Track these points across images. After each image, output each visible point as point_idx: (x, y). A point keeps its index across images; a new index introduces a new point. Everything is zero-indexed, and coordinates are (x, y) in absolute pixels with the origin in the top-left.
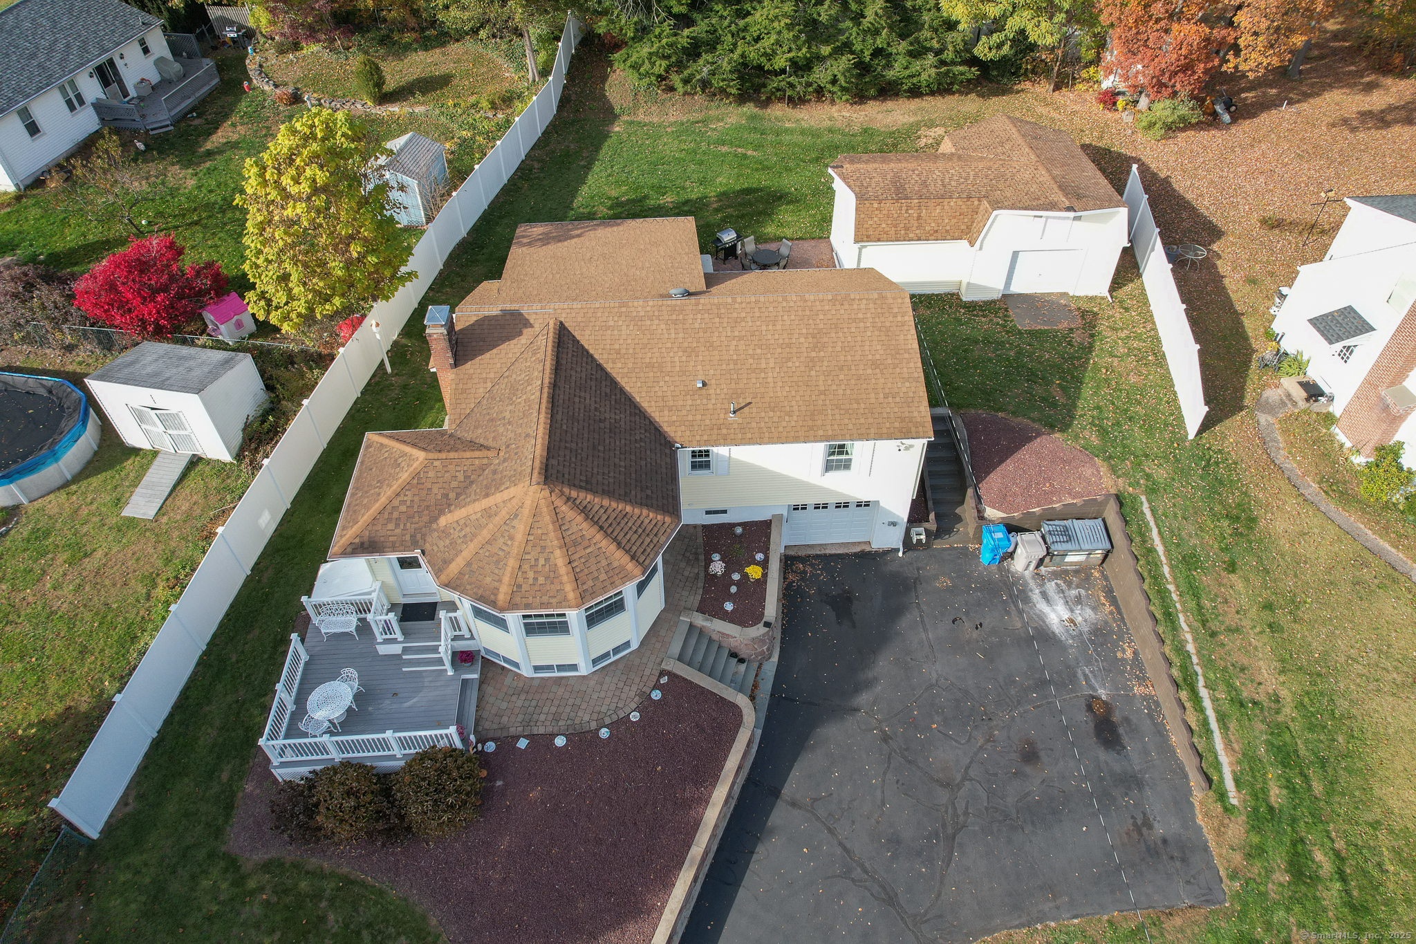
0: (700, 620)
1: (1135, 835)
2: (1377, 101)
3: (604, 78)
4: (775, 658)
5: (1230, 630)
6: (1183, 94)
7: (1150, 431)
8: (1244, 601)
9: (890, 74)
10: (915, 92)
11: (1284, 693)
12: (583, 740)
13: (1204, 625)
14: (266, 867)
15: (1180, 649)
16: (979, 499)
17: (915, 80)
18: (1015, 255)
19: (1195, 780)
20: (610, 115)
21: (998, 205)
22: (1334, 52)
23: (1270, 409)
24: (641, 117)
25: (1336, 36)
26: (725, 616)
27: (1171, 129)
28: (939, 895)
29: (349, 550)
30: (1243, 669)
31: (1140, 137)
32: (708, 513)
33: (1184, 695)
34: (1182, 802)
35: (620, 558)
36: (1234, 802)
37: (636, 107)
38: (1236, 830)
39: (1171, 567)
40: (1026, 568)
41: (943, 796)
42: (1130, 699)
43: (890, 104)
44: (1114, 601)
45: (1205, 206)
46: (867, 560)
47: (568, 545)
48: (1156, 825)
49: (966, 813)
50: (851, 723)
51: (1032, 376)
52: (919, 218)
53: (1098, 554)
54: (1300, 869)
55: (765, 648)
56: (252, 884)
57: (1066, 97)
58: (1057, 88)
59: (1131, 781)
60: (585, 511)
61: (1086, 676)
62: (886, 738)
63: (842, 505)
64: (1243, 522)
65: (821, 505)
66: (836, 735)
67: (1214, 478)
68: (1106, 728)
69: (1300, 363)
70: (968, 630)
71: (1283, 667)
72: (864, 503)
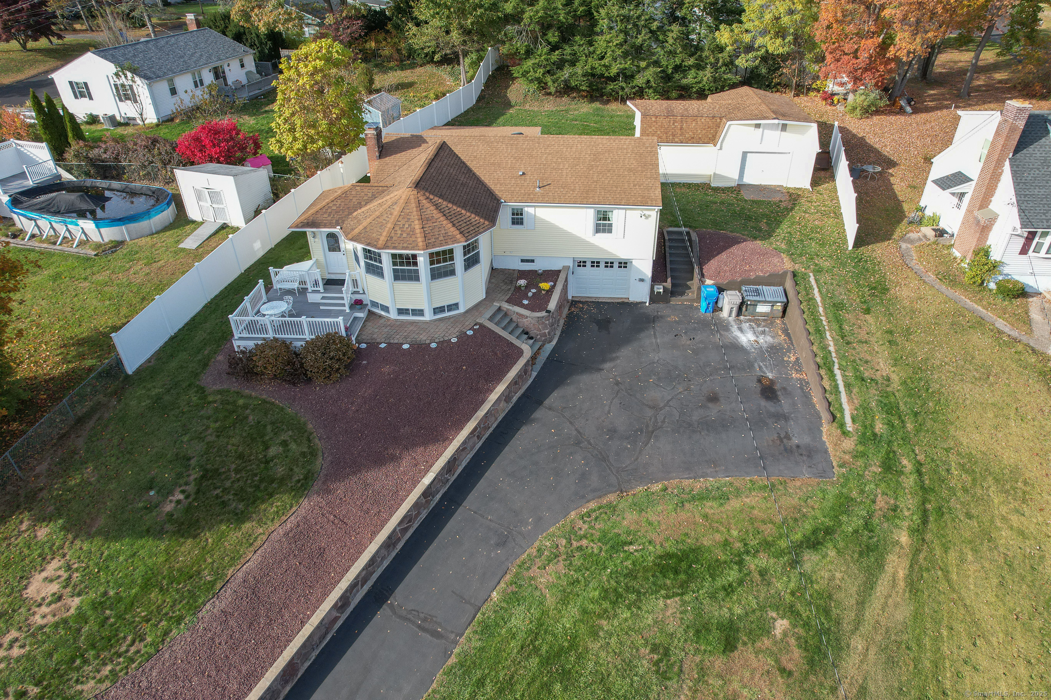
0: (506, 306)
1: (778, 442)
3: (508, 87)
4: (554, 343)
5: (860, 342)
6: (872, 89)
7: (823, 245)
8: (873, 328)
9: (684, 81)
11: (894, 377)
12: (420, 349)
13: (843, 338)
14: (219, 392)
15: (825, 348)
16: (703, 275)
17: (701, 85)
18: (745, 154)
19: (825, 416)
20: (508, 105)
21: (731, 119)
22: (998, 88)
23: (911, 241)
24: (527, 107)
26: (523, 306)
27: (868, 112)
28: (637, 459)
29: (300, 225)
30: (867, 362)
32: (523, 261)
33: (823, 372)
34: (814, 430)
35: (453, 231)
36: (850, 429)
37: (524, 103)
38: (849, 444)
39: (825, 308)
40: (730, 315)
41: (649, 413)
42: (788, 379)
44: (788, 335)
45: (887, 151)
46: (625, 306)
47: (423, 220)
48: (794, 438)
49: (663, 422)
50: (596, 376)
51: (749, 218)
52: (681, 128)
53: (779, 307)
54: (889, 466)
55: (547, 331)
56: (211, 399)
57: (802, 99)
58: (797, 95)
59: (782, 417)
60: (437, 206)
61: (760, 367)
62: (617, 383)
63: (609, 264)
64: (880, 289)
65: (595, 264)
66: (585, 380)
67: (862, 268)
68: (769, 391)
69: (934, 220)
70: (684, 340)
71: (896, 362)
72: (624, 264)
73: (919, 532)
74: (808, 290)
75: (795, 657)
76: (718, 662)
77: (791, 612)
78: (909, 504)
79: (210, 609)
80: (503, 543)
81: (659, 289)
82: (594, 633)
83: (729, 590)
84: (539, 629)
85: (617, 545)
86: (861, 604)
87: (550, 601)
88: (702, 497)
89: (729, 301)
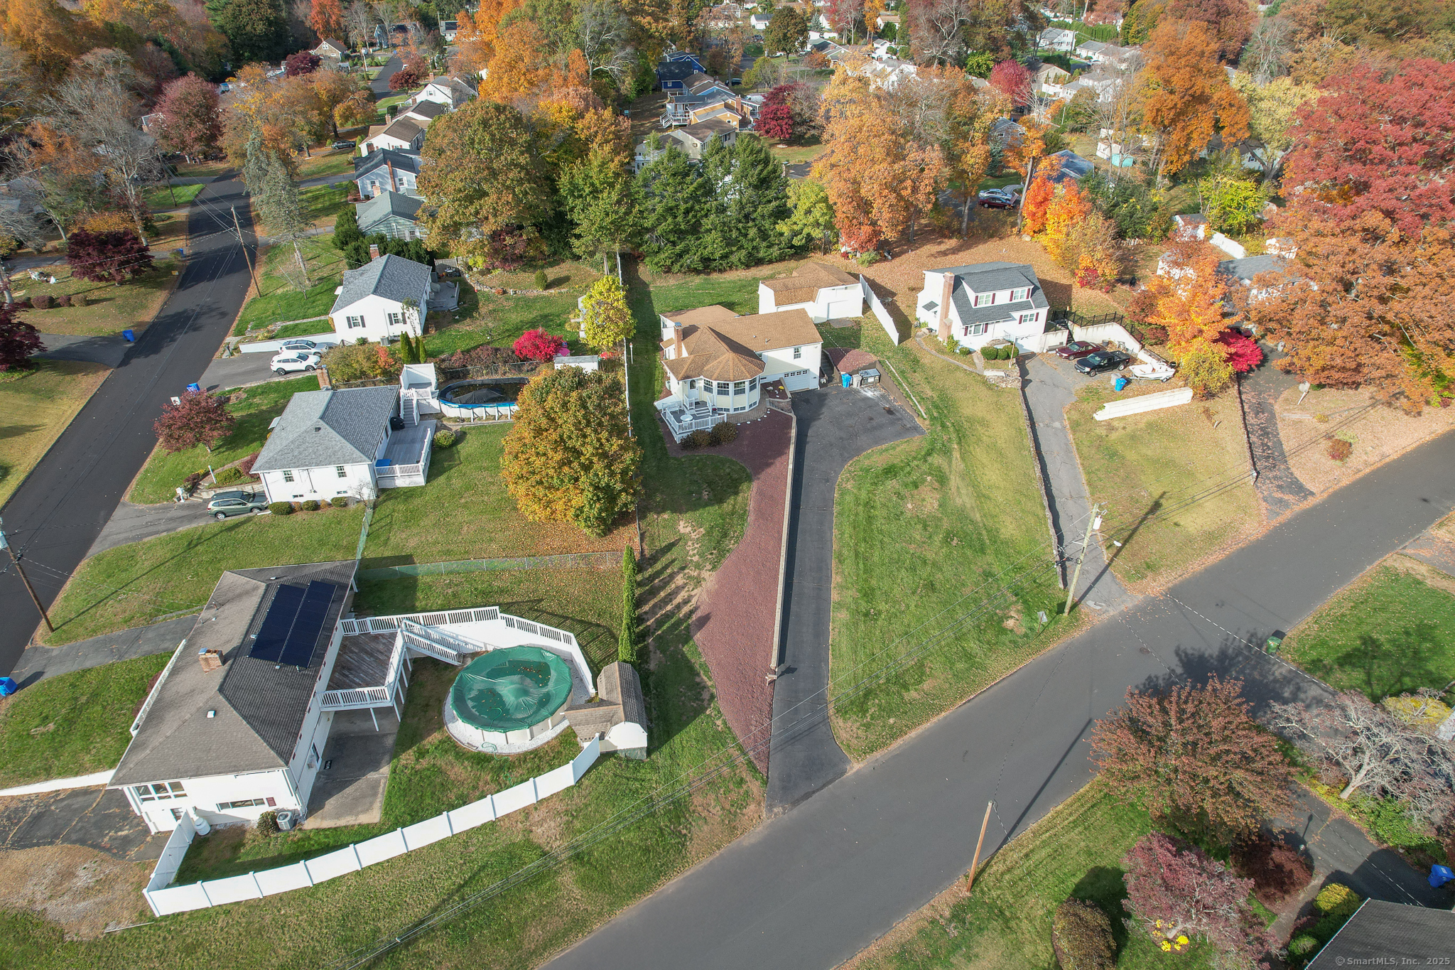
0: (772, 399)
1: (902, 427)
2: (943, 247)
3: (638, 273)
5: (917, 384)
6: (871, 249)
7: (884, 345)
8: (919, 378)
9: (760, 256)
10: (770, 262)
11: (934, 395)
12: (754, 422)
13: (910, 384)
14: (685, 457)
15: (905, 390)
16: (839, 368)
17: (770, 257)
18: (829, 305)
19: (915, 416)
20: (645, 285)
21: (820, 287)
23: (919, 337)
24: (659, 284)
25: (926, 226)
26: (779, 398)
27: (871, 263)
28: (856, 444)
30: (922, 392)
31: (860, 267)
33: (908, 399)
34: (913, 420)
36: (926, 417)
38: (927, 422)
39: (898, 373)
40: (858, 386)
41: (851, 429)
42: (894, 406)
43: (760, 268)
44: (885, 389)
45: (889, 286)
46: (809, 392)
47: (744, 366)
48: (907, 425)
49: (858, 431)
50: (820, 421)
51: (844, 338)
52: (795, 295)
53: (877, 378)
54: (943, 426)
57: (829, 257)
58: (825, 253)
59: (899, 419)
61: (881, 404)
62: (831, 422)
63: (799, 373)
64: (916, 361)
65: (793, 374)
66: (817, 423)
67: (906, 354)
68: (890, 412)
69: (926, 324)
70: (845, 400)
71: (933, 390)
72: (805, 372)
73: (959, 443)
74: (888, 367)
75: (936, 485)
76: (916, 492)
77: (930, 474)
78: (954, 436)
79: (751, 519)
80: (827, 481)
81: (824, 381)
82: (875, 495)
83: (909, 473)
84: (857, 499)
85: (868, 471)
86: (950, 466)
87: (855, 491)
88: (887, 450)
89: (856, 379)
